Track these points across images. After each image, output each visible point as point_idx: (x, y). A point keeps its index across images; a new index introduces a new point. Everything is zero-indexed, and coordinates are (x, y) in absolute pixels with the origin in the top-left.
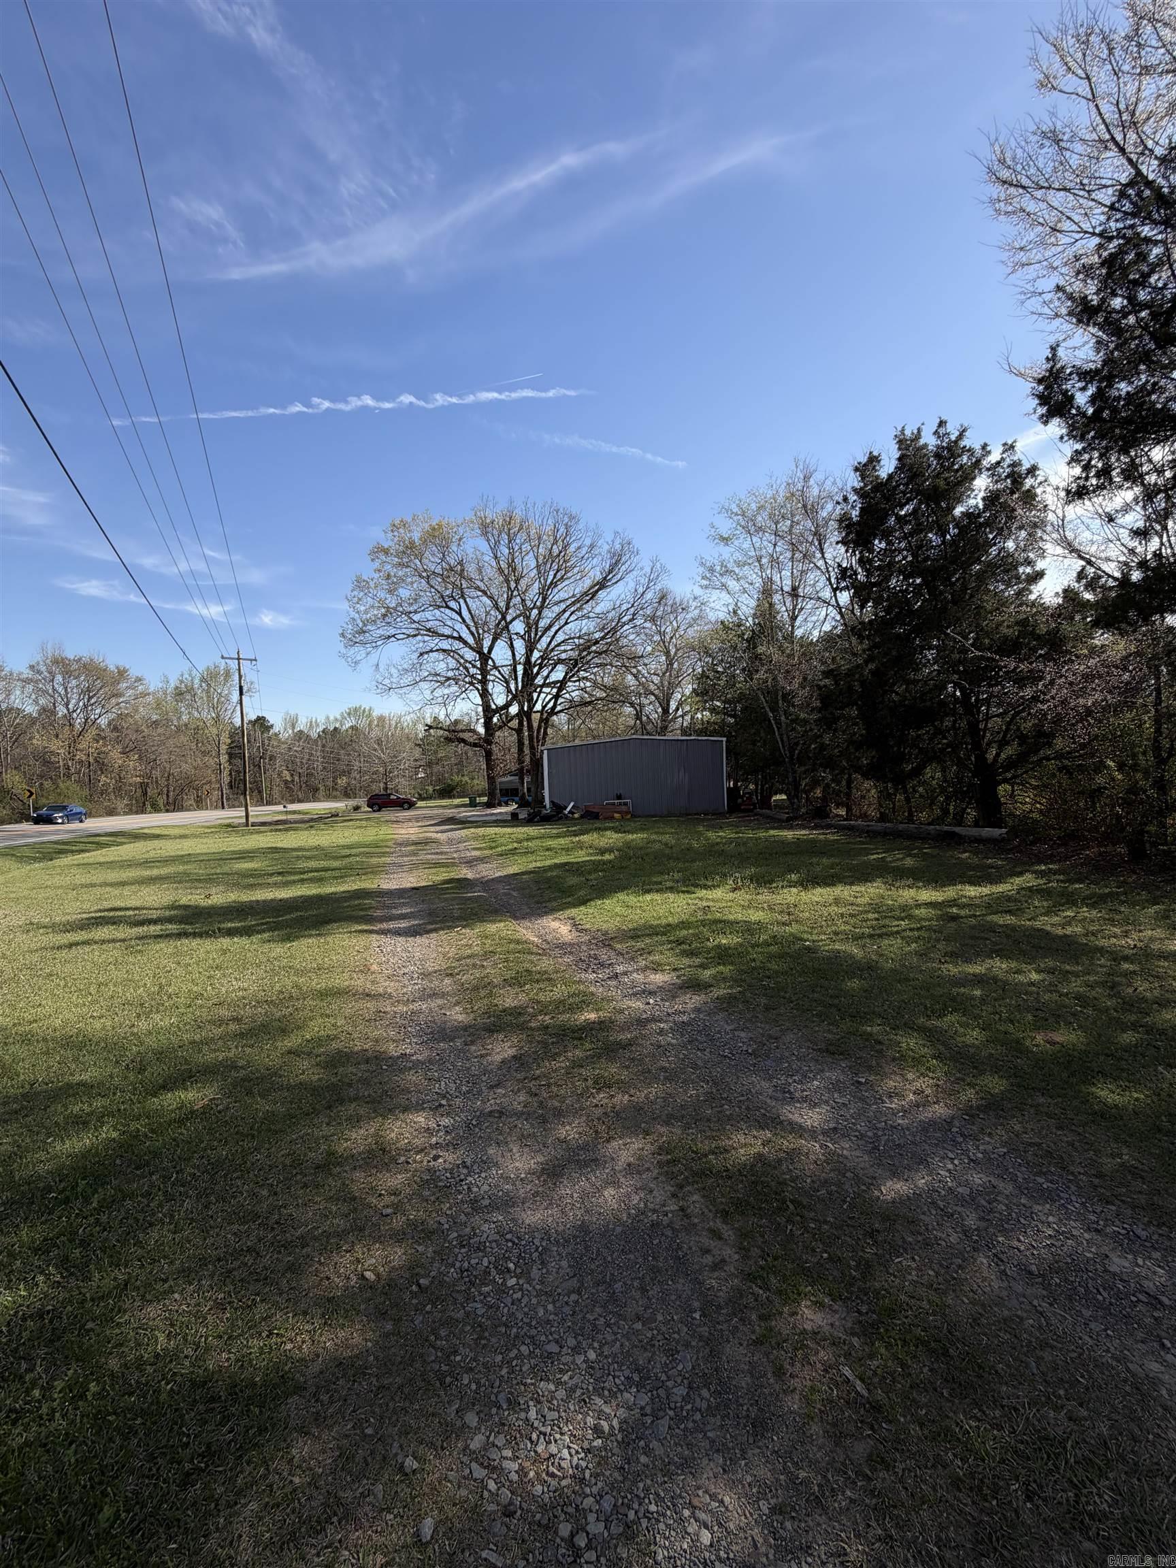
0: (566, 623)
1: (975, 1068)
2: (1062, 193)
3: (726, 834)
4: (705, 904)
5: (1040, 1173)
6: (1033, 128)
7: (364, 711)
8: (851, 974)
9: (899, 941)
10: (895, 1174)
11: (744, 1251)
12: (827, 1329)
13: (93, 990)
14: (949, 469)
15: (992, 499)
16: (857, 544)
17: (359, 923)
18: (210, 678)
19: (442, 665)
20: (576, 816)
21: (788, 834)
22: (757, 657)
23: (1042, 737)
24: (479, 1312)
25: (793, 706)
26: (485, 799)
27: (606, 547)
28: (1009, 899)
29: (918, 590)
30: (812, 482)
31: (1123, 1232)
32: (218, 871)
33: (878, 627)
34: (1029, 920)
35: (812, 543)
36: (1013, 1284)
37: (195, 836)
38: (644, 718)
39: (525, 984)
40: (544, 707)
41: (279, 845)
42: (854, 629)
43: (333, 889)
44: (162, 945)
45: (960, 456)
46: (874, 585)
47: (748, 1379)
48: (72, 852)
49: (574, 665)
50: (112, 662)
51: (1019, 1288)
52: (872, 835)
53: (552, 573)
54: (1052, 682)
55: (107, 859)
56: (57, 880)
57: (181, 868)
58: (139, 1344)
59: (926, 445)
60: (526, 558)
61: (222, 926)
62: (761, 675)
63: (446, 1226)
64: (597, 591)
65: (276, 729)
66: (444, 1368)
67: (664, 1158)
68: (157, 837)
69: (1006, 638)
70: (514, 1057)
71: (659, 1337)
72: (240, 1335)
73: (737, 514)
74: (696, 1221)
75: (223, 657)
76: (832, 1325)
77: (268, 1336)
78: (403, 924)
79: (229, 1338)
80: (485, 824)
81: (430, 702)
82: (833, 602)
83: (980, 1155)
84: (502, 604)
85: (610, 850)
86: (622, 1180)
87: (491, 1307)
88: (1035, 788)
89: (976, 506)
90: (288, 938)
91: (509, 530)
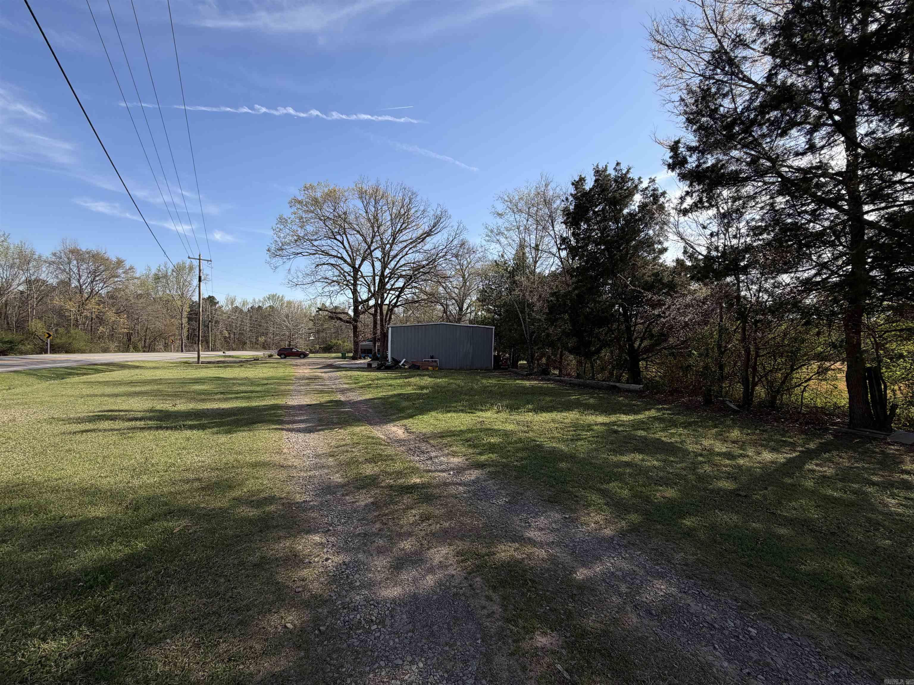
0: (406, 254)
1: (625, 510)
2: (686, 52)
3: (493, 381)
4: (481, 419)
5: (658, 564)
6: (673, 16)
7: (278, 297)
8: (562, 460)
9: (587, 443)
10: (584, 565)
11: (505, 608)
12: (549, 645)
13: (100, 460)
14: (621, 189)
15: (643, 207)
16: (572, 224)
17: (275, 424)
18: (179, 270)
19: (330, 273)
20: (406, 367)
21: (527, 383)
22: (514, 282)
23: (663, 337)
24: (356, 644)
25: (533, 311)
26: (351, 355)
27: (432, 213)
28: (643, 422)
29: (603, 252)
30: (549, 187)
31: (697, 593)
32: (181, 390)
33: (581, 271)
34: (653, 434)
35: (547, 221)
36: (643, 620)
37: (164, 368)
38: (448, 313)
39: (378, 462)
40: (390, 302)
41: (222, 376)
42: (567, 271)
43: (257, 404)
44: (146, 434)
45: (627, 182)
46: (580, 248)
47: (507, 674)
48: (77, 374)
49: (409, 279)
50: (112, 256)
51: (646, 622)
52: (573, 385)
53: (399, 225)
54: (669, 307)
55: (104, 380)
56: (70, 392)
57: (156, 387)
58: (145, 669)
59: (610, 175)
60: (384, 215)
61: (185, 423)
62: (517, 292)
63: (335, 598)
64: (425, 237)
65: (220, 304)
66: (336, 675)
67: (460, 558)
68: (137, 367)
69: (647, 282)
70: (372, 503)
71: (459, 654)
72: (210, 662)
73: (507, 201)
74: (478, 591)
75: (189, 258)
76: (551, 644)
77: (228, 662)
78: (302, 426)
79: (203, 664)
80: (351, 369)
81: (321, 295)
82: (557, 255)
83: (627, 555)
84: (369, 240)
85: (427, 388)
86: (437, 570)
87: (362, 641)
88: (658, 364)
89: (635, 210)
90: (229, 432)
91: (376, 197)
